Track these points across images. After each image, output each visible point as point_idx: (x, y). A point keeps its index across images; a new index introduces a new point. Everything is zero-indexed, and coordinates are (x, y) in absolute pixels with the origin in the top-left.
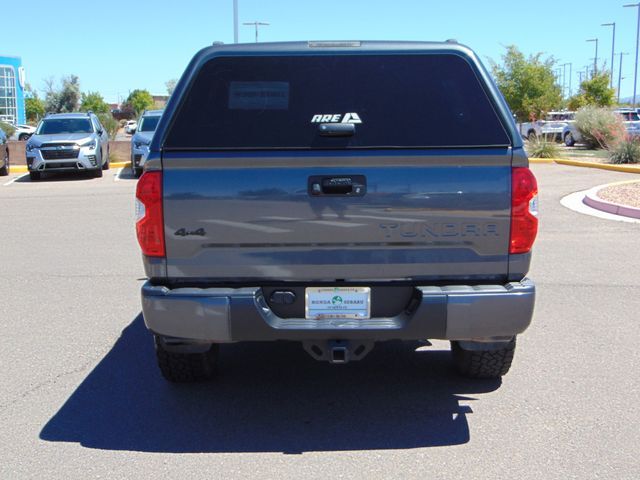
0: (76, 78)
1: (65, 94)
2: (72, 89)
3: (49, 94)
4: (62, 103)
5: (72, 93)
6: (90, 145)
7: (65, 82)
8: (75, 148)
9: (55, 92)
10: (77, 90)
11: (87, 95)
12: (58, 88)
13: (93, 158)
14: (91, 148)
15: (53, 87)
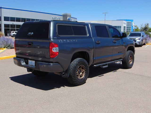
0: (148, 24)
1: (145, 28)
2: (147, 26)
3: (141, 28)
4: (144, 29)
5: (147, 27)
6: (139, 39)
7: (145, 25)
8: (136, 40)
9: (143, 27)
10: (148, 26)
11: (150, 28)
12: (144, 26)
13: (139, 42)
14: (139, 40)
15: (143, 26)
